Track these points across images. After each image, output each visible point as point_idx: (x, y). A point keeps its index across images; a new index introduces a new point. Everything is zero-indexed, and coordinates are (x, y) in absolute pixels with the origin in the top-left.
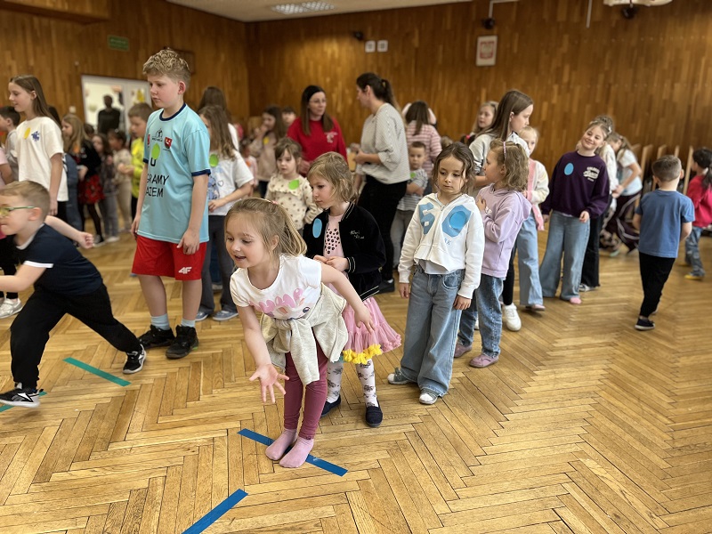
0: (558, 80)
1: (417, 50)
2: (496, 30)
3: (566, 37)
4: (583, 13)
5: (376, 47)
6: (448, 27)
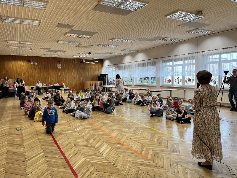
0: (72, 71)
1: (44, 65)
3: (73, 65)
4: (75, 61)
5: (34, 63)
6: (51, 61)
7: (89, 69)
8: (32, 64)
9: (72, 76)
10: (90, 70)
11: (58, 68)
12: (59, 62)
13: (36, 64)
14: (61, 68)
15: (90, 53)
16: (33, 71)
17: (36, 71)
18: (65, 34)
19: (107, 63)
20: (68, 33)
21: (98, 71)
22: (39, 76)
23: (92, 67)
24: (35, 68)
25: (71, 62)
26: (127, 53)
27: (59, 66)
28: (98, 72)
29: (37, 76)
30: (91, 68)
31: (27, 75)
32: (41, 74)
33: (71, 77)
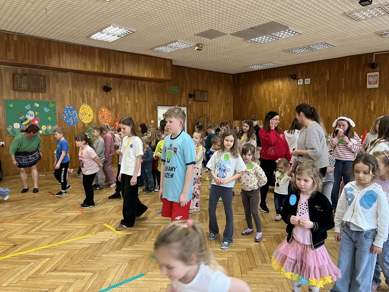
1: (328, 82)
2: (378, 68)
5: (304, 82)
6: (348, 69)
8: (300, 82)
11: (369, 86)
12: (373, 67)
13: (308, 81)
14: (377, 86)
27: (373, 80)
31: (289, 111)
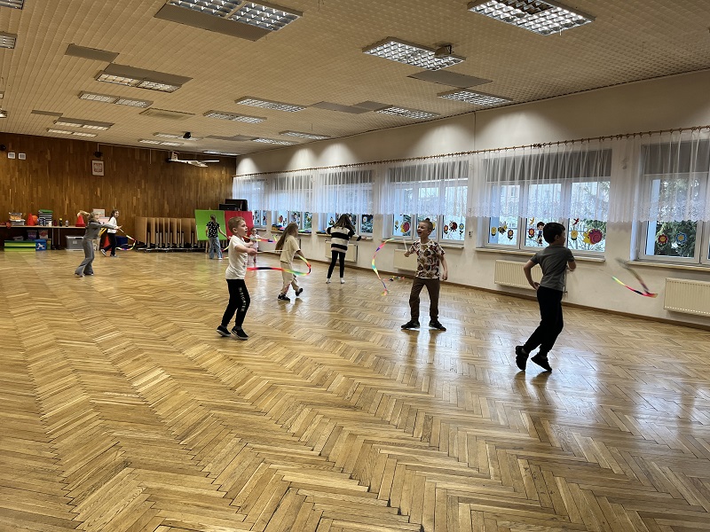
0: (140, 187)
1: (49, 162)
2: (102, 158)
3: (141, 167)
4: (147, 157)
5: (17, 156)
6: (71, 152)
7: (193, 181)
8: (11, 156)
9: (138, 199)
10: (193, 187)
11: (94, 173)
12: (98, 155)
13: (22, 156)
14: (102, 174)
15: (187, 135)
16: (14, 179)
17: (21, 179)
18: (97, 77)
19: (246, 167)
20: (105, 72)
21: (218, 191)
22: (32, 196)
23: (200, 175)
24: (20, 171)
25: (137, 157)
26: (300, 142)
27: (98, 168)
28: (220, 193)
29: (25, 192)
30: (198, 180)
32: (40, 187)
33: (134, 204)
